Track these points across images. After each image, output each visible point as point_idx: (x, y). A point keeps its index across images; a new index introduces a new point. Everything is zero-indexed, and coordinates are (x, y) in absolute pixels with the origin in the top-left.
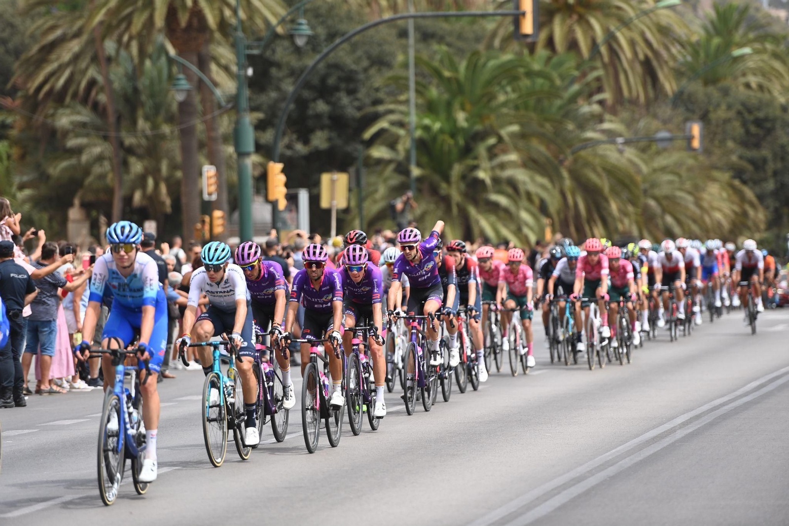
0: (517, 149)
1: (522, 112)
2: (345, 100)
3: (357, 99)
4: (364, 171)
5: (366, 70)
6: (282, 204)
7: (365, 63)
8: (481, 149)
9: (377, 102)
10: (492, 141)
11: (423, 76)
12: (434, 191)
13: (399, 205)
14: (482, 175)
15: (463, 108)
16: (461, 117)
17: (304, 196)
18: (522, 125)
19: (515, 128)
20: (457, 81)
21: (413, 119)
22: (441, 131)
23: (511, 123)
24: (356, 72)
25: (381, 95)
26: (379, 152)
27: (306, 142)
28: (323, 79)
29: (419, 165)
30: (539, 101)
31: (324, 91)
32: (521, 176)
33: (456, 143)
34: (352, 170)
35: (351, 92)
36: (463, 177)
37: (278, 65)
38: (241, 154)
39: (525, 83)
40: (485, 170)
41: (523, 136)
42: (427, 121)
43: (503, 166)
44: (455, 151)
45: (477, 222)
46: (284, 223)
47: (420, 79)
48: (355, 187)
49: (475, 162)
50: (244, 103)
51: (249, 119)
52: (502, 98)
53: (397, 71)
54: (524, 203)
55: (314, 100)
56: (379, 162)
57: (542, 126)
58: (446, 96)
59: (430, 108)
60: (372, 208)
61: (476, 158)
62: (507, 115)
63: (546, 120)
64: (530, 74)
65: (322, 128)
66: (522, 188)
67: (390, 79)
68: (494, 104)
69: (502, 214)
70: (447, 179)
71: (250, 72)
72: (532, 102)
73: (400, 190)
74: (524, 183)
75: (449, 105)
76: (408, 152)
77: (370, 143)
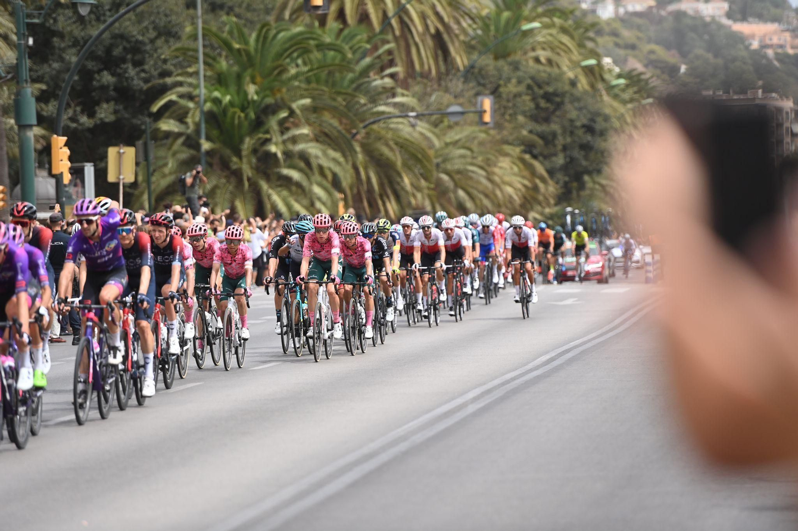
0: (309, 123)
1: (314, 85)
2: (132, 72)
3: (143, 71)
4: (151, 144)
5: (152, 41)
6: (67, 178)
7: (152, 34)
8: (273, 123)
9: (165, 74)
10: (284, 114)
11: (212, 47)
12: (225, 165)
13: (189, 180)
14: (273, 149)
15: (254, 82)
16: (252, 90)
17: (89, 170)
18: (313, 98)
19: (307, 101)
20: (248, 53)
21: (203, 91)
22: (231, 104)
23: (303, 97)
24: (142, 43)
25: (169, 67)
26: (168, 125)
27: (91, 115)
28: (109, 50)
29: (208, 139)
30: (330, 73)
31: (110, 62)
32: (314, 150)
33: (247, 116)
34: (140, 143)
35: (138, 64)
36: (255, 151)
37: (61, 36)
38: (23, 127)
39: (316, 55)
40: (276, 144)
41: (314, 109)
42: (217, 94)
43: (294, 140)
44: (246, 124)
45: (269, 197)
46: (69, 197)
47: (208, 50)
48: (144, 161)
49: (268, 136)
50: (25, 74)
51: (30, 90)
52: (293, 71)
53: (184, 43)
54: (317, 177)
55: (99, 71)
56: (168, 135)
57: (334, 100)
58: (236, 68)
59: (220, 80)
60: (161, 182)
61: (267, 132)
62: (299, 87)
63: (339, 93)
64: (321, 47)
65: (107, 101)
66: (314, 163)
67: (177, 50)
68: (285, 76)
69: (294, 188)
70: (238, 153)
71: (31, 41)
72: (323, 75)
73: (189, 164)
74: (317, 157)
75: (239, 77)
76: (197, 125)
77: (158, 116)
